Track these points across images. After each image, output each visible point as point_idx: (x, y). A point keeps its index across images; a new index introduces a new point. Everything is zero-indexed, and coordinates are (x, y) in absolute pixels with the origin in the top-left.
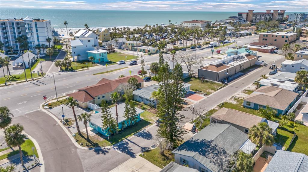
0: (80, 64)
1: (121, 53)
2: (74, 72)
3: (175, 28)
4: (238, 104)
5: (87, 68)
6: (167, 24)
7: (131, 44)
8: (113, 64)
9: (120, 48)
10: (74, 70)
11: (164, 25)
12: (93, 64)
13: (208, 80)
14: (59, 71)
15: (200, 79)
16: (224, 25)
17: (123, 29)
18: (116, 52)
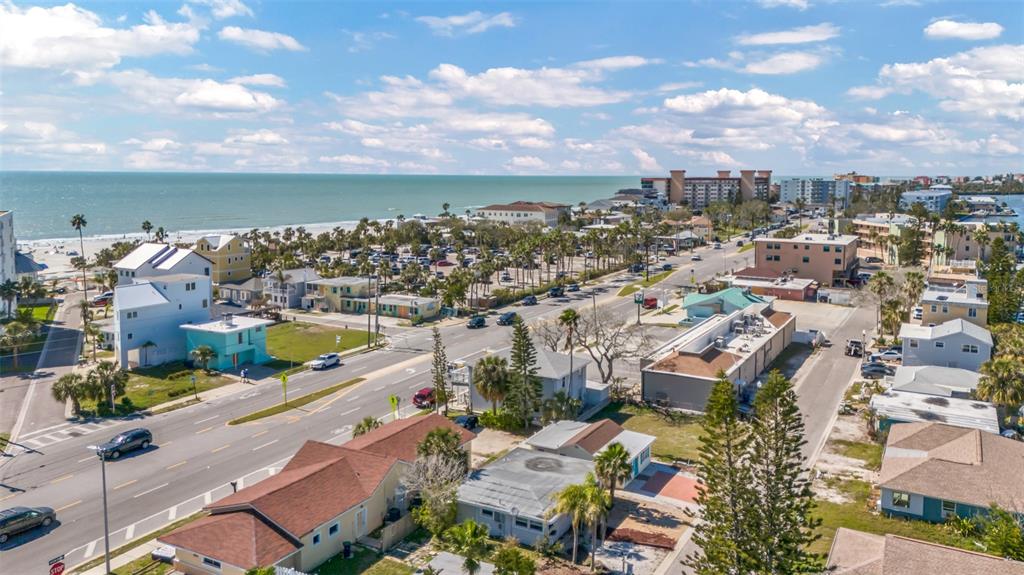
0: (158, 380)
1: (306, 326)
2: (139, 419)
3: (465, 229)
4: (852, 501)
5: (193, 397)
6: (434, 216)
7: (342, 289)
8: (295, 372)
9: (297, 305)
10: (140, 409)
11: (424, 218)
12: (209, 375)
13: (684, 411)
14: (72, 420)
15: (655, 410)
16: (610, 215)
17: (282, 234)
18: (286, 321)
